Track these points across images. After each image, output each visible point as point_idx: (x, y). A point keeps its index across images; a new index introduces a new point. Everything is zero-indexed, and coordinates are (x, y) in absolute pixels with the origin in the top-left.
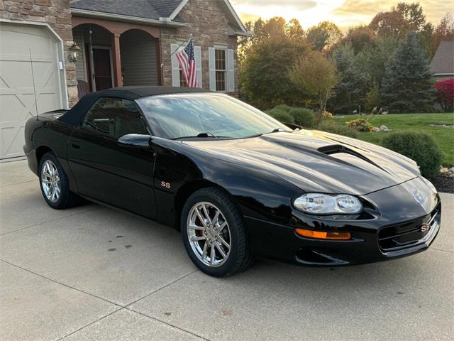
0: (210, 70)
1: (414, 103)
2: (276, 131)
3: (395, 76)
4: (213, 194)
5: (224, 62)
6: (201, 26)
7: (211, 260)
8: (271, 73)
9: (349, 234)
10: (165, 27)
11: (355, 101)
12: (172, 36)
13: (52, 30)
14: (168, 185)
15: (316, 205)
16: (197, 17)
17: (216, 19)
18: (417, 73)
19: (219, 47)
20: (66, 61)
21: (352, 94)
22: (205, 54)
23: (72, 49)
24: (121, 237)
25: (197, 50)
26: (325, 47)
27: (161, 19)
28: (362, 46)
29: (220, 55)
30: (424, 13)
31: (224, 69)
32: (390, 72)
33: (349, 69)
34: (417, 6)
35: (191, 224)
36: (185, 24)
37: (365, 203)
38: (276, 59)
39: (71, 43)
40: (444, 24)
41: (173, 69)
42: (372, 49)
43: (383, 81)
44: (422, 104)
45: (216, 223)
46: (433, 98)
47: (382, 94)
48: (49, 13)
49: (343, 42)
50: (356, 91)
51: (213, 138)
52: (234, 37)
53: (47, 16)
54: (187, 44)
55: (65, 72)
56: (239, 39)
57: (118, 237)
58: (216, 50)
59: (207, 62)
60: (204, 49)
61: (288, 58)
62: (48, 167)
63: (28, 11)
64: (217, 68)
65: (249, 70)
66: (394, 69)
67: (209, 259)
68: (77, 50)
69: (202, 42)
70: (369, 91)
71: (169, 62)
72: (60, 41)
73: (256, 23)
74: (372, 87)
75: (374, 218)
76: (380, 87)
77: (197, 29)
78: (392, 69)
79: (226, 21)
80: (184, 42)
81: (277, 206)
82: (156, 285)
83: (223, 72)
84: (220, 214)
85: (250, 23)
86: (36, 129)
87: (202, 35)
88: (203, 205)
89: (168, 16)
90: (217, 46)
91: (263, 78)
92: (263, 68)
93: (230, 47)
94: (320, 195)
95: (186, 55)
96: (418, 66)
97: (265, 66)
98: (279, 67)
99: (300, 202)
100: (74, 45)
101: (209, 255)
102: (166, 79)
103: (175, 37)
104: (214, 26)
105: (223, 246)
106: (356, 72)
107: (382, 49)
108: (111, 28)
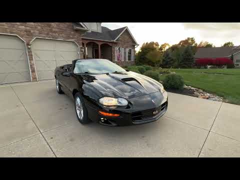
0: (126, 55)
9: (119, 115)
12: (115, 45)
13: (76, 42)
17: (129, 41)
18: (190, 57)
20: (80, 52)
28: (175, 49)
29: (130, 51)
31: (131, 54)
33: (169, 56)
34: (193, 38)
36: (119, 42)
41: (115, 54)
43: (179, 60)
46: (194, 65)
47: (179, 63)
49: (170, 48)
53: (74, 39)
55: (80, 55)
59: (126, 53)
60: (125, 49)
66: (183, 56)
69: (124, 47)
72: (78, 46)
75: (130, 108)
79: (132, 41)
80: (118, 47)
83: (130, 56)
89: (114, 40)
90: (129, 48)
91: (141, 57)
93: (133, 49)
95: (119, 50)
97: (142, 54)
106: (171, 57)
108: (98, 43)
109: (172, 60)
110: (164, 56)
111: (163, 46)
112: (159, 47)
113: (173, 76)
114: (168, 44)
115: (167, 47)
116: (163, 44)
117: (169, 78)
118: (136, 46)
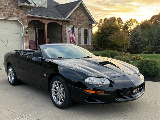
0: (82, 37)
3: (157, 40)
5: (87, 34)
6: (78, 21)
8: (105, 38)
9: (104, 92)
10: (64, 21)
11: (142, 49)
13: (20, 22)
14: (46, 75)
16: (77, 18)
17: (84, 18)
19: (86, 28)
20: (25, 33)
21: (140, 47)
22: (80, 31)
23: (27, 29)
25: (76, 30)
27: (63, 18)
28: (145, 28)
29: (86, 31)
31: (87, 36)
32: (156, 38)
33: (139, 37)
35: (53, 89)
36: (72, 20)
37: (111, 82)
38: (107, 33)
39: (27, 27)
41: (67, 36)
42: (149, 29)
43: (153, 42)
47: (153, 47)
48: (19, 16)
50: (142, 45)
53: (18, 17)
54: (72, 27)
55: (24, 37)
57: (31, 95)
58: (84, 30)
59: (81, 34)
60: (80, 29)
62: (11, 70)
63: (11, 16)
64: (84, 36)
65: (97, 37)
66: (157, 37)
67: (58, 102)
68: (29, 29)
69: (79, 27)
70: (147, 45)
71: (66, 34)
72: (23, 26)
73: (105, 20)
74: (149, 44)
75: (114, 86)
76: (152, 44)
77: (77, 22)
78: (156, 37)
79: (88, 19)
80: (71, 26)
82: (38, 111)
83: (87, 38)
84: (62, 85)
85: (102, 20)
86: (8, 57)
87: (79, 24)
88: (57, 82)
89: (66, 17)
90: (84, 28)
91: (102, 40)
92: (102, 36)
93: (89, 28)
94: (94, 78)
95: (72, 31)
97: (103, 35)
99: (87, 80)
100: (28, 28)
101: (58, 100)
102: (64, 40)
103: (68, 25)
104: (83, 21)
106: (142, 38)
107: (153, 29)
108: (44, 22)
109: (143, 42)
110: (131, 38)
111: (129, 23)
112: (124, 25)
113: (147, 62)
114: (135, 21)
115: (135, 25)
116: (129, 20)
117: (142, 64)
118: (93, 25)
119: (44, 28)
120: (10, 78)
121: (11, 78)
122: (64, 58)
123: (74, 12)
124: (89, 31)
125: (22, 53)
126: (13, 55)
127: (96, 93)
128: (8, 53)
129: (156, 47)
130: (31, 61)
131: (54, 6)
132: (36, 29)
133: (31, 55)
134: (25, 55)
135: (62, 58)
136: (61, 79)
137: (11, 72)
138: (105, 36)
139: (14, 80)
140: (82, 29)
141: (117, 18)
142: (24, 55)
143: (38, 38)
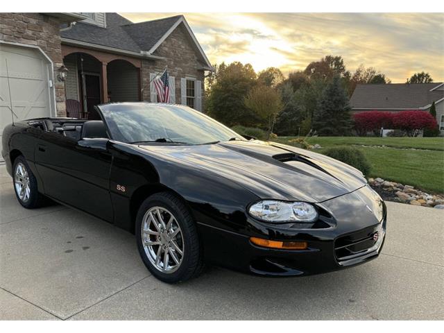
0: (182, 96)
1: (338, 129)
2: (234, 139)
3: (324, 109)
4: (167, 200)
5: (193, 91)
6: (175, 61)
7: (164, 265)
8: (230, 101)
9: (305, 244)
10: (145, 59)
12: (151, 67)
14: (123, 189)
15: (272, 213)
16: (172, 53)
17: (188, 56)
18: (341, 107)
19: (190, 78)
21: (291, 121)
22: (178, 83)
23: (61, 69)
24: (82, 237)
25: (171, 80)
26: (272, 86)
27: (142, 52)
28: (299, 86)
29: (191, 85)
30: (344, 64)
31: (194, 96)
32: (320, 105)
33: (290, 102)
34: (340, 58)
35: (146, 228)
36: (162, 58)
37: (320, 211)
38: (234, 90)
39: (60, 65)
40: (358, 73)
41: (152, 93)
42: (307, 88)
44: (343, 130)
45: (170, 228)
46: (351, 126)
47: (314, 122)
48: (40, 38)
49: (285, 82)
50: (295, 119)
51: (172, 144)
52: (202, 71)
54: (162, 74)
56: (206, 73)
57: (78, 238)
58: (187, 81)
59: (180, 90)
61: (244, 90)
62: (20, 169)
63: (21, 35)
64: (187, 95)
66: (323, 103)
67: (162, 264)
68: (65, 71)
69: (176, 73)
70: (304, 119)
71: (148, 88)
73: (220, 66)
74: (307, 116)
75: (329, 226)
76: (313, 116)
77: (172, 63)
79: (196, 58)
81: (231, 212)
82: (105, 293)
84: (174, 220)
85: (216, 65)
86: (14, 134)
87: (176, 68)
88: (158, 210)
89: (148, 50)
90: (188, 78)
92: (223, 96)
94: (276, 202)
96: (341, 102)
98: (237, 96)
99: (256, 210)
100: (63, 67)
101: (162, 260)
103: (153, 68)
104: (186, 61)
105: (176, 251)
107: (315, 88)
108: (100, 57)
114: (278, 72)
119: (99, 73)
120: (19, 189)
121: (23, 190)
122: (172, 142)
123: (166, 40)
124: (198, 84)
125: (51, 126)
126: (26, 130)
127: (283, 246)
128: (13, 125)
129: (320, 123)
130: (77, 147)
131: (122, 26)
132: (82, 73)
133: (74, 130)
134: (59, 131)
135: (167, 140)
136: (174, 204)
137: (22, 174)
138: (229, 96)
139: (31, 194)
140: (182, 79)
141: (244, 65)
142: (54, 129)
143: (85, 93)
